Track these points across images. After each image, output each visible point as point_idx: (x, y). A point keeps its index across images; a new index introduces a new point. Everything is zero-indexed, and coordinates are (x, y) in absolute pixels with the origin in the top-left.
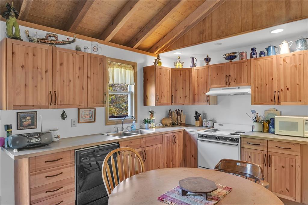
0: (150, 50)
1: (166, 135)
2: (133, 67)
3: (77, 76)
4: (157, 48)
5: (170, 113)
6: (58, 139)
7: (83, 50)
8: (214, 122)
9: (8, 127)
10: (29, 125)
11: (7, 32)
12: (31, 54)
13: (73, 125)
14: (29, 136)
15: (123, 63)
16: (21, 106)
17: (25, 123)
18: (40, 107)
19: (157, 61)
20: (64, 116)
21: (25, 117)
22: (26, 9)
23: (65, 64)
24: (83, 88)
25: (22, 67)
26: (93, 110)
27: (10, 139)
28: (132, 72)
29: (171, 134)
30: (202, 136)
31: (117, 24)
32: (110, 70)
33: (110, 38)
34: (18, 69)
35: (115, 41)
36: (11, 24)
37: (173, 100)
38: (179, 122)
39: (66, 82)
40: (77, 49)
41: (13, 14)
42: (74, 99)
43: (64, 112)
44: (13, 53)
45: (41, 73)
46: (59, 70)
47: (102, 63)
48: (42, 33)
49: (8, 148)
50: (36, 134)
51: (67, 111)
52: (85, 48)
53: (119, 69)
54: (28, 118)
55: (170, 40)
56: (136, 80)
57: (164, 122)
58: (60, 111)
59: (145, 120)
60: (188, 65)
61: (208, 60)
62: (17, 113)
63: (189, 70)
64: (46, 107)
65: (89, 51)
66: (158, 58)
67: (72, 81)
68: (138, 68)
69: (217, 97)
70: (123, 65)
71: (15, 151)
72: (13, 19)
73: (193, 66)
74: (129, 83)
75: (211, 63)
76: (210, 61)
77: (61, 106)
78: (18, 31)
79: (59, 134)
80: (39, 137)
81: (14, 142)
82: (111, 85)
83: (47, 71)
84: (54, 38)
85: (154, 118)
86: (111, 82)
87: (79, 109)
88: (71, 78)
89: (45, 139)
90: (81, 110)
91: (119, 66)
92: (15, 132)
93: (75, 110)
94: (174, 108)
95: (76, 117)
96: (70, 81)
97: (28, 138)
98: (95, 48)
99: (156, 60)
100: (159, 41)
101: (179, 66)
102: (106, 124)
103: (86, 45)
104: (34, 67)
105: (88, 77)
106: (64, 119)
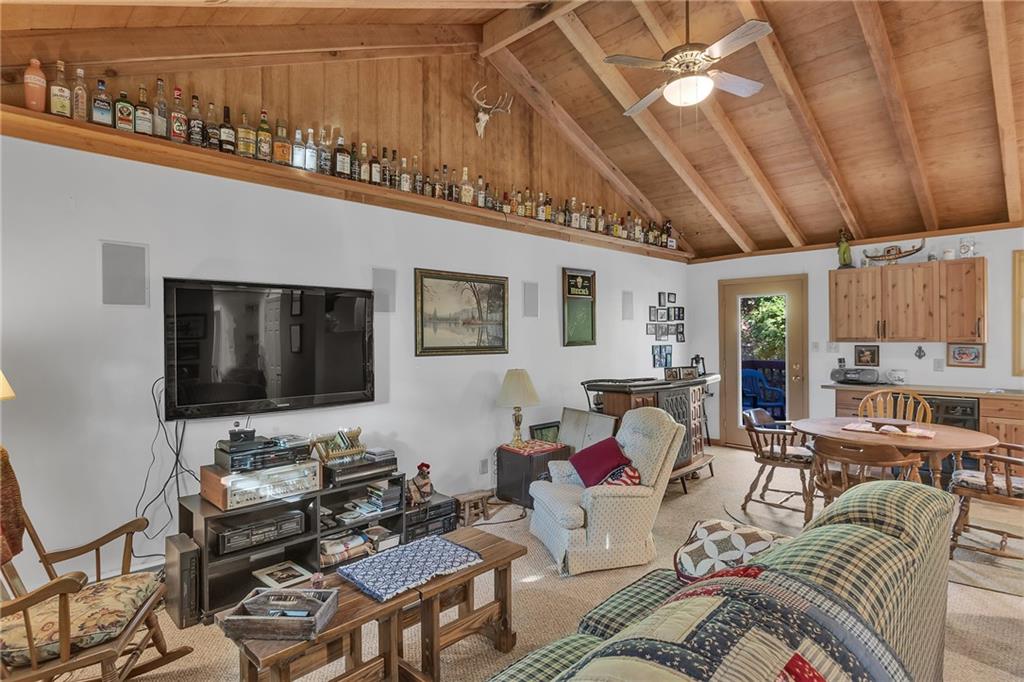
3: (920, 298)
6: (900, 383)
7: (939, 256)
9: (841, 361)
11: (839, 260)
12: (854, 282)
13: (937, 366)
16: (844, 339)
18: (866, 340)
20: (920, 354)
23: (900, 284)
24: (931, 314)
25: (845, 297)
26: (979, 347)
34: (841, 300)
36: (842, 252)
39: (902, 309)
40: (930, 258)
41: (844, 240)
42: (915, 330)
43: (920, 348)
44: (836, 284)
45: (866, 301)
46: (890, 294)
47: (972, 271)
48: (878, 247)
52: (943, 253)
58: (914, 346)
64: (873, 340)
65: (951, 256)
67: (911, 307)
77: (914, 340)
78: (850, 255)
79: (903, 377)
80: (859, 373)
83: (874, 298)
84: (896, 251)
87: (948, 345)
88: (910, 301)
90: (951, 347)
95: (943, 357)
96: (908, 306)
97: (846, 372)
98: (963, 248)
102: (1015, 374)
103: (946, 246)
104: (858, 295)
105: (941, 297)
106: (920, 357)
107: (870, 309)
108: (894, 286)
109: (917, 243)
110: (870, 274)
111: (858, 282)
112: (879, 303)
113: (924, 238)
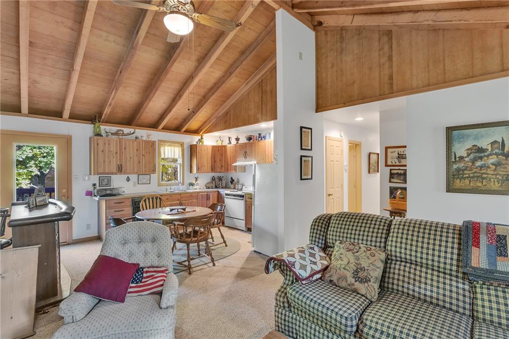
0: (196, 132)
1: (201, 194)
2: (181, 145)
3: (135, 155)
4: (201, 131)
5: (213, 179)
7: (140, 138)
8: (243, 185)
9: (94, 185)
10: (106, 184)
11: (94, 131)
12: (107, 144)
13: (134, 185)
14: (106, 190)
15: (173, 143)
16: (101, 173)
17: (104, 183)
18: (112, 174)
19: (201, 140)
20: (128, 179)
21: (104, 180)
22: (105, 117)
23: (127, 148)
24: (139, 162)
25: (102, 151)
26: (149, 176)
27: (96, 191)
28: (180, 149)
29: (206, 193)
30: (227, 195)
31: (164, 119)
32: (162, 149)
33: (161, 127)
34: (100, 152)
35: (166, 129)
36: (96, 127)
37: (213, 169)
38: (221, 185)
39: (128, 159)
40: (136, 138)
41: (98, 121)
42: (133, 169)
43: (128, 177)
44: (98, 144)
45: (113, 155)
46: (123, 152)
47: (153, 146)
48: (114, 129)
49: (95, 196)
50: (110, 189)
51: (131, 176)
52: (142, 137)
53: (170, 148)
54: (106, 180)
55: (208, 126)
56: (183, 155)
57: (207, 185)
58: (125, 176)
59: (190, 183)
60: (226, 143)
61: (237, 139)
62: (99, 177)
63: (225, 146)
64: (116, 174)
65: (144, 139)
66: (202, 138)
67: (132, 158)
68: (185, 146)
69: (245, 167)
70: (172, 144)
71: (98, 197)
72: (97, 124)
73: (229, 144)
74: (178, 157)
75: (239, 142)
76: (239, 140)
77: (125, 173)
78: (100, 130)
79: (124, 190)
80: (112, 191)
81: (98, 192)
82: (163, 159)
83: (116, 153)
84: (121, 132)
85: (198, 182)
86: (163, 156)
87: (139, 175)
88: (131, 156)
89: (115, 192)
90: (140, 176)
91: (169, 145)
92: (98, 187)
93: (136, 176)
94: (216, 175)
95: (137, 180)
97: (105, 191)
98: (148, 136)
99: (199, 140)
100: (202, 125)
101: (219, 144)
102: (159, 186)
103: (143, 134)
104: (109, 151)
105: (143, 155)
106: (128, 181)
107: (115, 158)
108: (125, 148)
109: (132, 130)
110: (115, 141)
111: (109, 144)
112: (118, 155)
113: (135, 129)
